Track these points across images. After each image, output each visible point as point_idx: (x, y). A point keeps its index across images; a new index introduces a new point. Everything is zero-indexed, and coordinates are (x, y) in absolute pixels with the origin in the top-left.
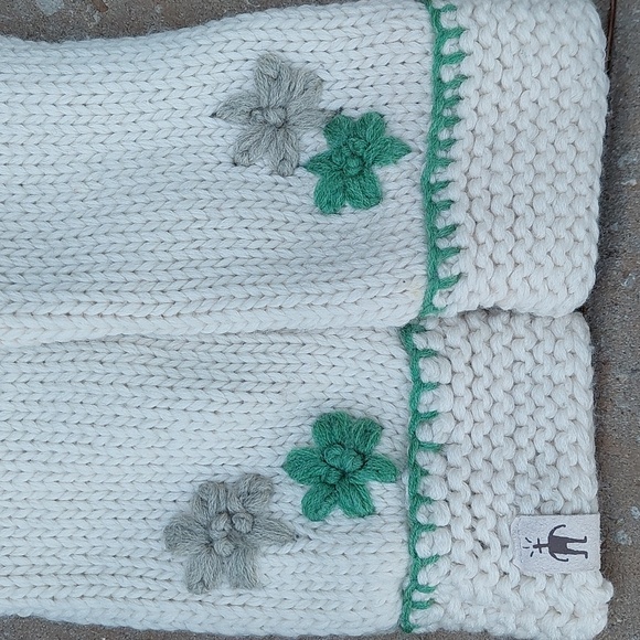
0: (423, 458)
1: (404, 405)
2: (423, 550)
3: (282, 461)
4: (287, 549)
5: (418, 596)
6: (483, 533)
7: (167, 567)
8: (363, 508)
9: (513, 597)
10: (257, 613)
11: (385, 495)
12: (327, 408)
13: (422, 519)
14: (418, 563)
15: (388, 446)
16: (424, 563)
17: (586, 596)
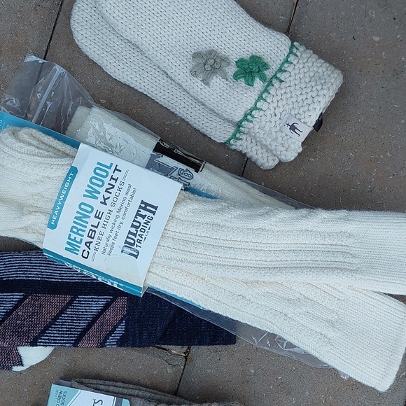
0: (274, 81)
1: (279, 66)
2: (259, 105)
3: (236, 60)
4: (223, 80)
5: (249, 117)
6: (277, 112)
7: (188, 63)
8: (250, 84)
9: (274, 133)
10: (204, 93)
11: (259, 84)
12: (258, 54)
13: (264, 96)
14: (255, 108)
15: (268, 73)
17: (292, 146)
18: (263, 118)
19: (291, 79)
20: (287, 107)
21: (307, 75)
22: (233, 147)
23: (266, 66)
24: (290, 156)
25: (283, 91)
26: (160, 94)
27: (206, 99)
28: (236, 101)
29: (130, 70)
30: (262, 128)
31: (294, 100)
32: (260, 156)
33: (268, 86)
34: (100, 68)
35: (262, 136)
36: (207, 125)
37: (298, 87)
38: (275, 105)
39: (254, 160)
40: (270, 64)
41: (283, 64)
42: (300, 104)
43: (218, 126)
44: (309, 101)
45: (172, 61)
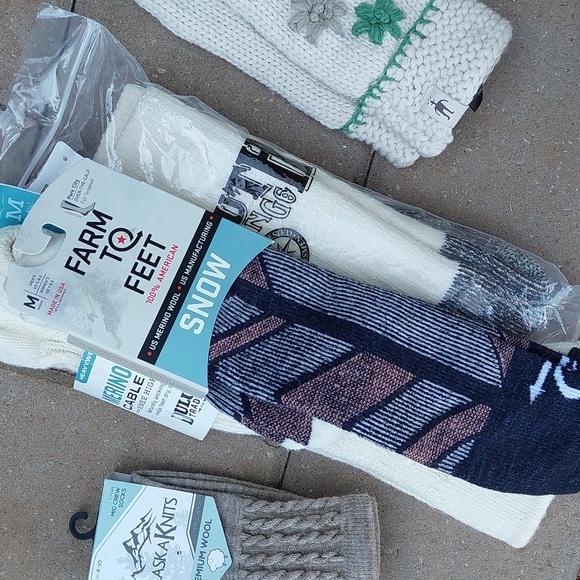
0: (412, 37)
1: (420, 14)
2: (390, 73)
3: (356, 5)
4: (338, 36)
5: (375, 91)
6: (417, 83)
7: (285, 11)
8: (377, 41)
9: (412, 115)
10: (308, 56)
11: (389, 41)
13: (397, 60)
14: (385, 77)
15: (404, 25)
16: (387, 79)
17: (439, 134)
18: (397, 93)
19: (438, 33)
20: (431, 76)
21: (460, 27)
22: (353, 136)
23: (399, 14)
24: (435, 149)
25: (426, 52)
26: (245, 59)
27: (311, 65)
28: (357, 68)
29: (199, 23)
30: (394, 108)
31: (442, 65)
32: (393, 147)
33: (403, 44)
34: (155, 20)
35: (394, 119)
36: (314, 103)
37: (447, 46)
38: (414, 73)
39: (383, 154)
40: (406, 11)
41: (425, 11)
42: (451, 72)
43: (331, 105)
44: (464, 67)
45: (262, 8)
